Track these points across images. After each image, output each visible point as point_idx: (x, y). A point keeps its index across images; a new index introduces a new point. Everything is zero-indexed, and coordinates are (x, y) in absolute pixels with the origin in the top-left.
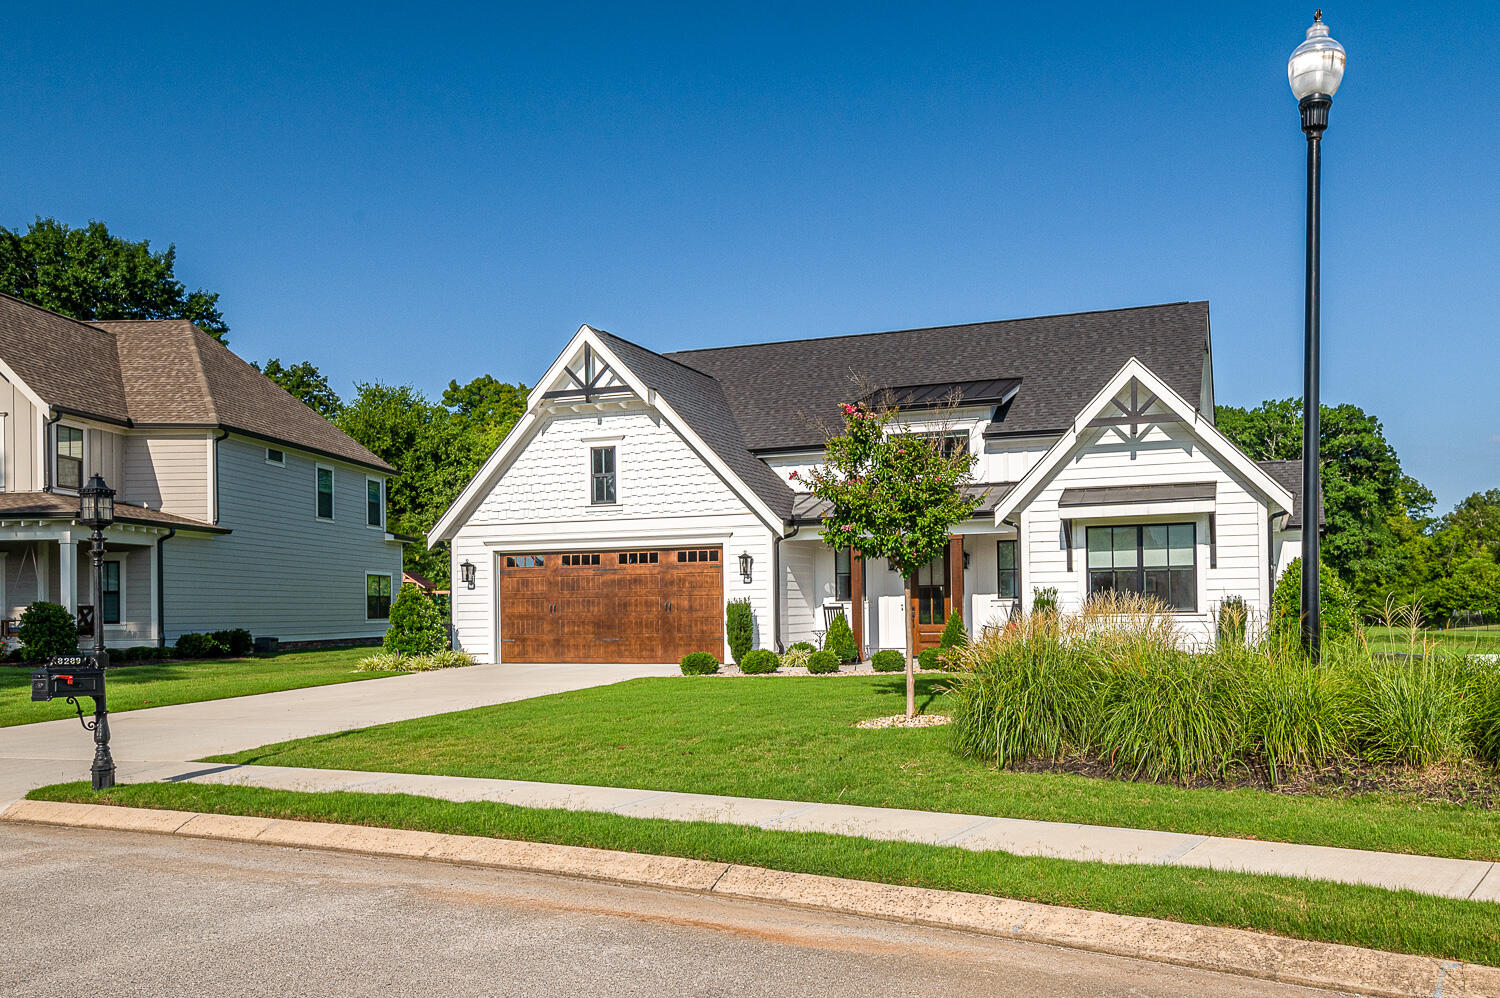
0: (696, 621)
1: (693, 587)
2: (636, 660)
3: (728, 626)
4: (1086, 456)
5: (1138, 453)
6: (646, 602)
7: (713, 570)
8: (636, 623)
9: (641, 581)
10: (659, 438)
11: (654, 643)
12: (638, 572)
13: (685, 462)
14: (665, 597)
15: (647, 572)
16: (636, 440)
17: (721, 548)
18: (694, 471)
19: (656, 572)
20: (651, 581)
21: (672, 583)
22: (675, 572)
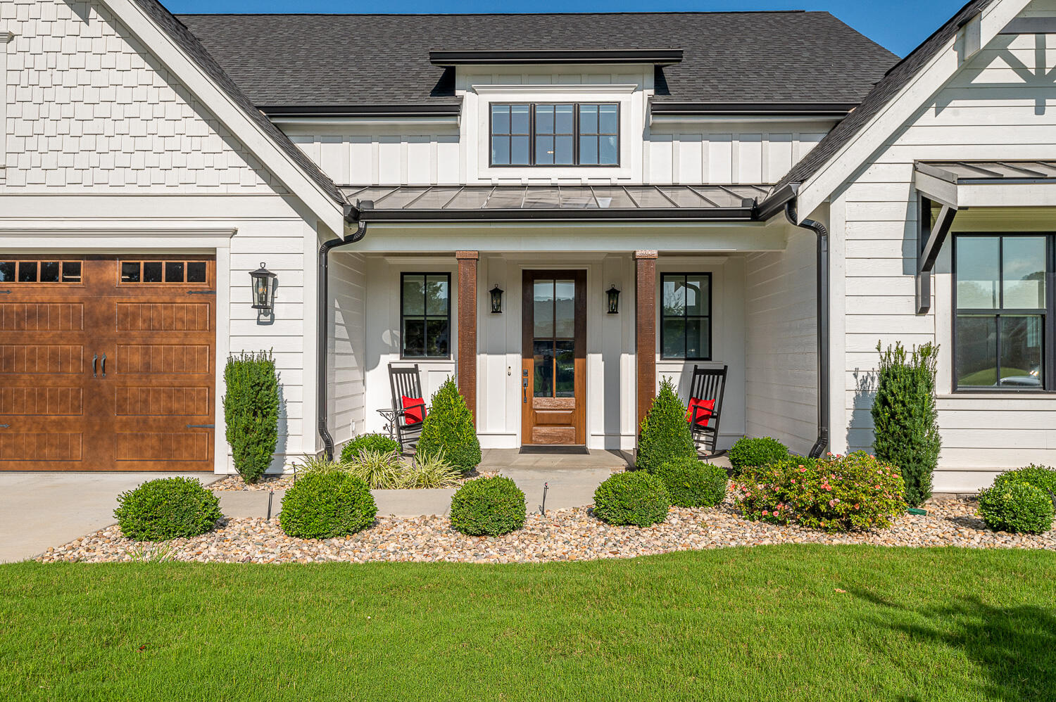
0: (158, 392)
1: (152, 329)
2: (30, 465)
3: (227, 406)
4: (954, 103)
5: (1048, 102)
6: (54, 354)
7: (195, 298)
8: (31, 395)
9: (42, 315)
10: (85, 44)
11: (69, 433)
12: (38, 298)
13: (140, 93)
14: (95, 345)
15: (57, 298)
16: (36, 46)
17: (213, 258)
18: (159, 110)
19: (76, 298)
20: (66, 317)
21: (108, 320)
22: (116, 300)
